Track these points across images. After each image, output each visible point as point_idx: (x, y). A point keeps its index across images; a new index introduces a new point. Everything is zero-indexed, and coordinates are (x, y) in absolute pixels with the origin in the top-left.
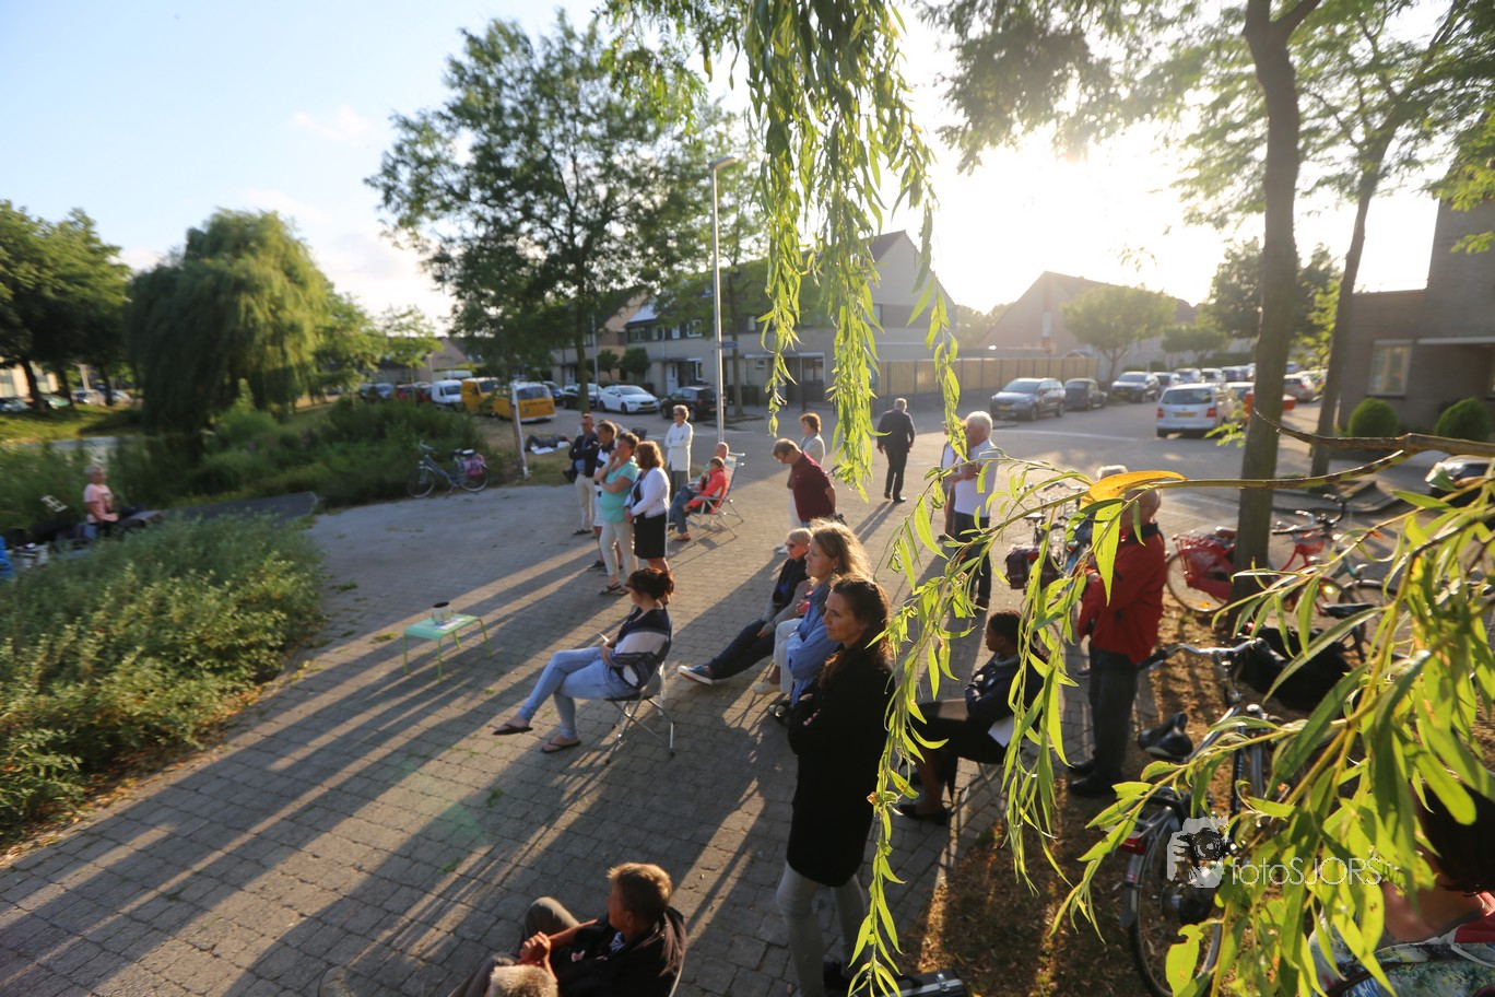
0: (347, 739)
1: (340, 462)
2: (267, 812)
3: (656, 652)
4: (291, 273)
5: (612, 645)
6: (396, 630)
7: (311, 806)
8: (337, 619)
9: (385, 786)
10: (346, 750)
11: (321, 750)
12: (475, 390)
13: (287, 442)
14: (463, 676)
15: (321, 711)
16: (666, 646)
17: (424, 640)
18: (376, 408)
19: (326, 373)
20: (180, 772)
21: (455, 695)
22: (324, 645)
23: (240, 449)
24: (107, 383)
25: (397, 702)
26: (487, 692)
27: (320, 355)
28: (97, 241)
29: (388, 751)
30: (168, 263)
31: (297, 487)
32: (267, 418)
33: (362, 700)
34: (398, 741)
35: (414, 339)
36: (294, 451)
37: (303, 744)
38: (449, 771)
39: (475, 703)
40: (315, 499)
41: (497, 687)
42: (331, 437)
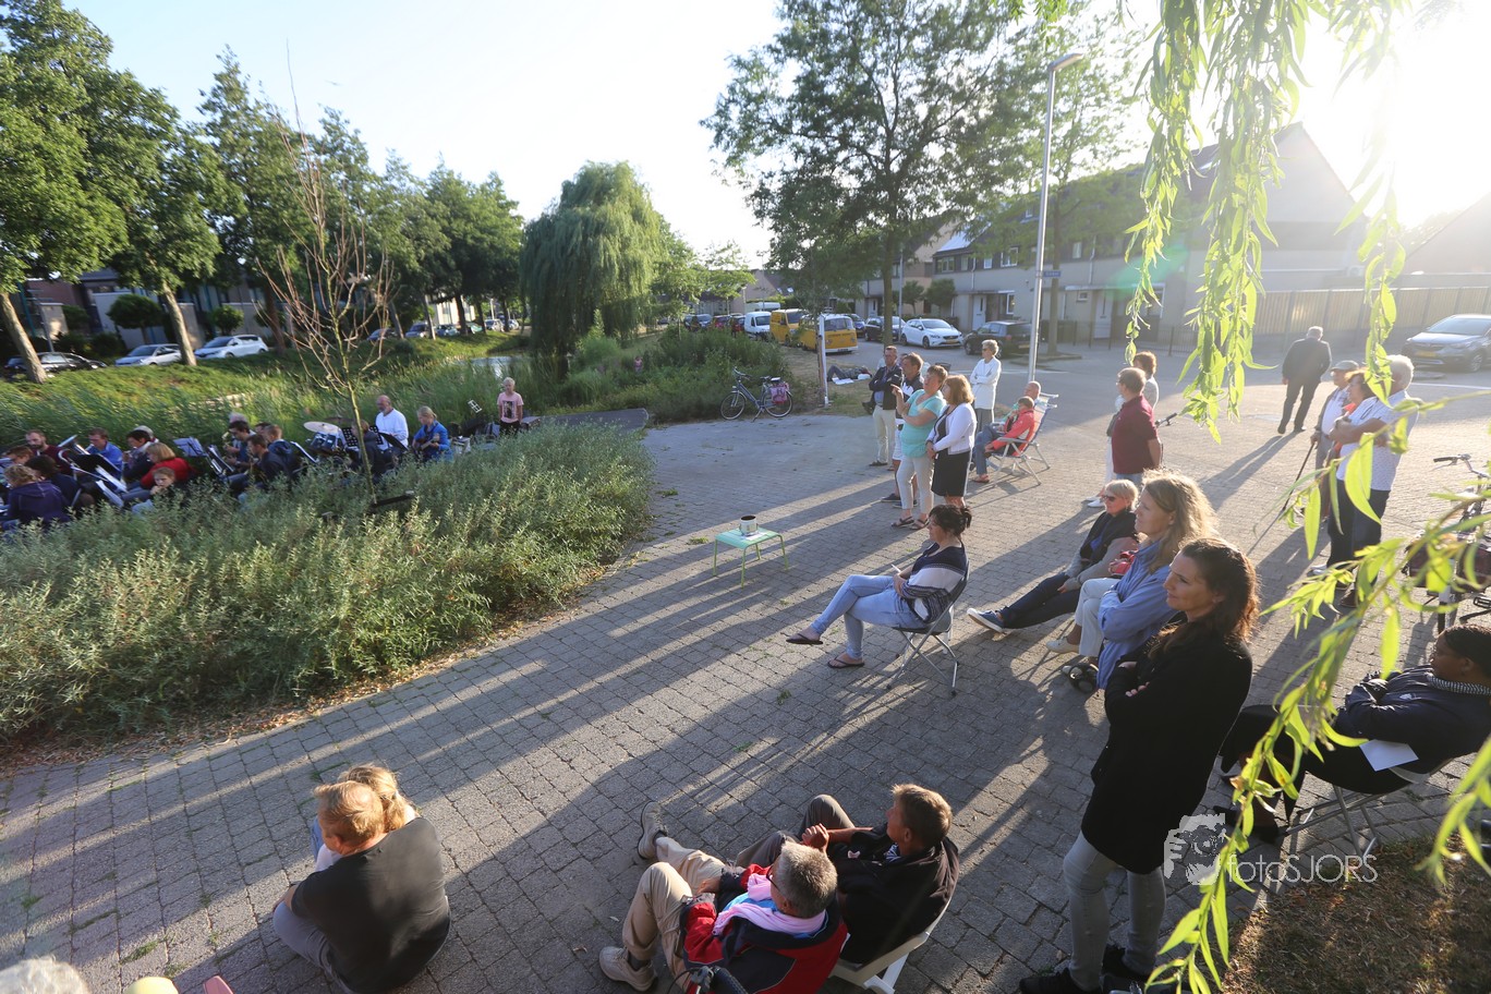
0: (666, 621)
1: (667, 384)
2: (608, 668)
3: (949, 590)
4: (637, 216)
5: (906, 577)
6: (707, 535)
7: (638, 671)
8: (661, 520)
9: (695, 668)
10: (666, 631)
11: (646, 627)
12: (783, 321)
13: (628, 365)
14: (763, 584)
15: (647, 595)
16: (961, 585)
17: (730, 547)
18: (698, 337)
19: (659, 305)
20: (550, 624)
21: (754, 601)
22: (651, 540)
23: (593, 369)
24: (506, 314)
25: (706, 598)
26: (782, 603)
27: (655, 287)
28: (504, 198)
29: (698, 639)
30: (550, 212)
31: (633, 404)
32: (613, 343)
33: (680, 591)
34: (706, 632)
35: (731, 272)
36: (630, 373)
37: (634, 619)
38: (746, 666)
39: (771, 611)
40: (647, 415)
41: (791, 600)
42: (661, 362)
